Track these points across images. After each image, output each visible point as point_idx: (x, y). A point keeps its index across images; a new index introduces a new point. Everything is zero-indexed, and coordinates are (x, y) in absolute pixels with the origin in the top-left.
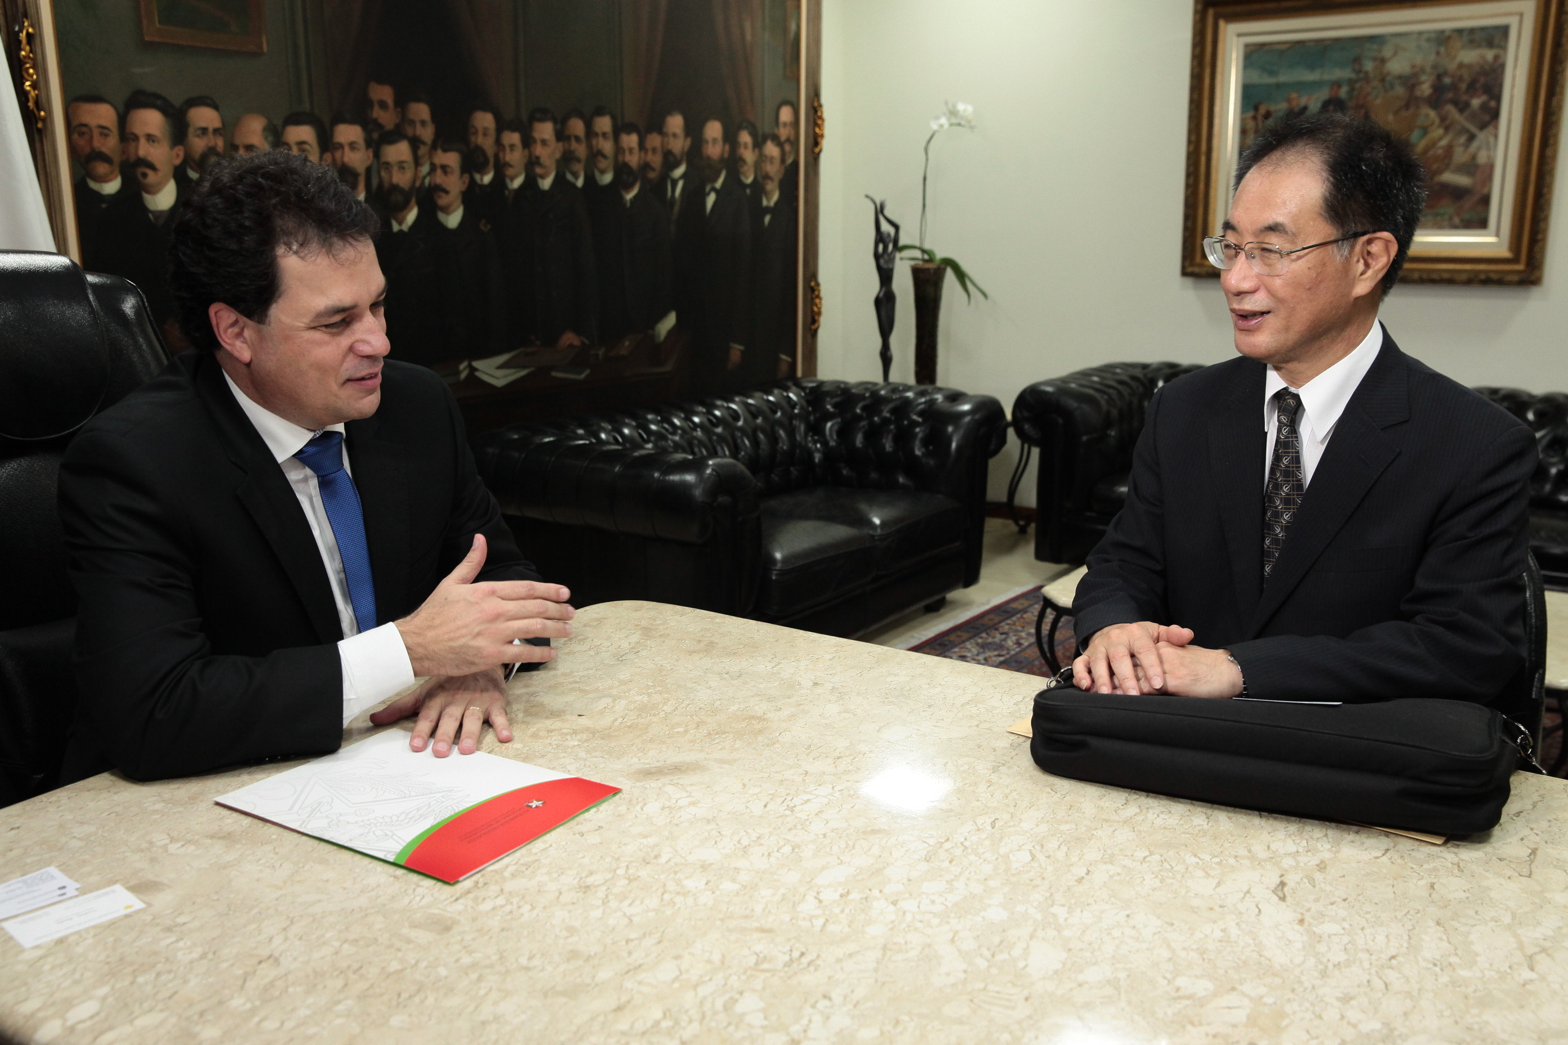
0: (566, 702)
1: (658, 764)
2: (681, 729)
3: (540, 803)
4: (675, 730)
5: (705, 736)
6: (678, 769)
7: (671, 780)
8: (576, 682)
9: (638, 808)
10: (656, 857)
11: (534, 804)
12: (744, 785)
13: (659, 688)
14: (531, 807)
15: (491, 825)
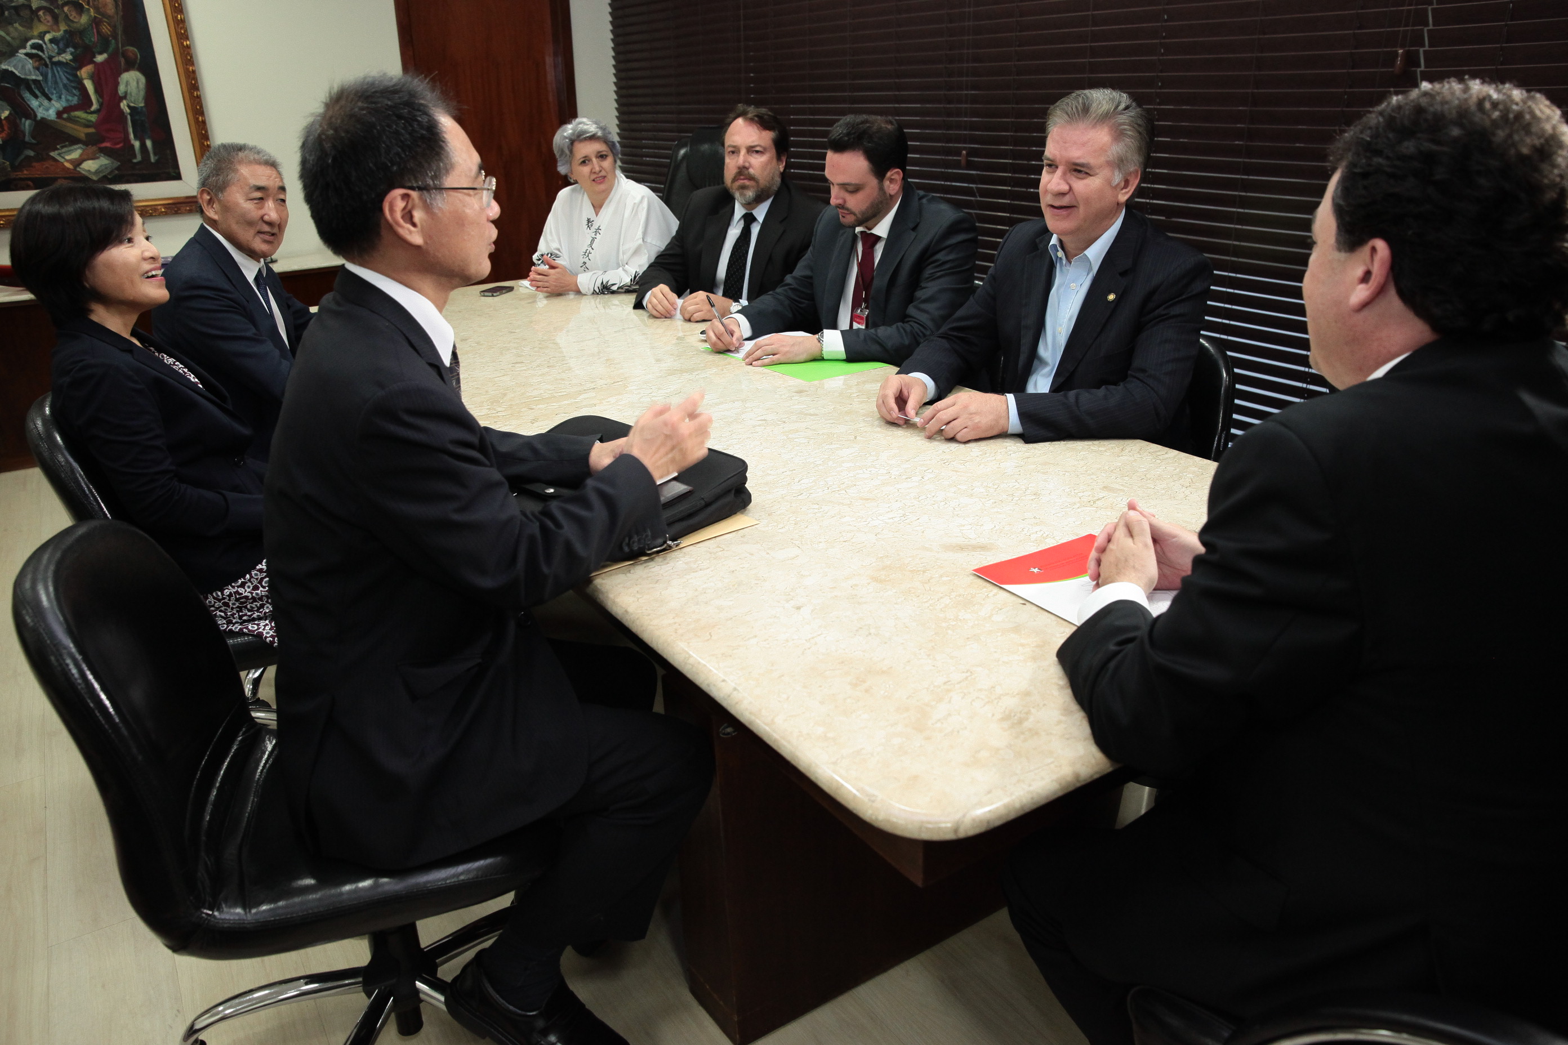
0: (1035, 621)
1: (973, 553)
2: (945, 579)
3: (1033, 570)
4: (950, 578)
5: (929, 570)
6: (961, 548)
7: (969, 541)
8: (1022, 645)
9: (997, 527)
10: (995, 502)
11: (1036, 570)
12: (923, 532)
13: (944, 625)
14: (1039, 569)
15: (1067, 562)
